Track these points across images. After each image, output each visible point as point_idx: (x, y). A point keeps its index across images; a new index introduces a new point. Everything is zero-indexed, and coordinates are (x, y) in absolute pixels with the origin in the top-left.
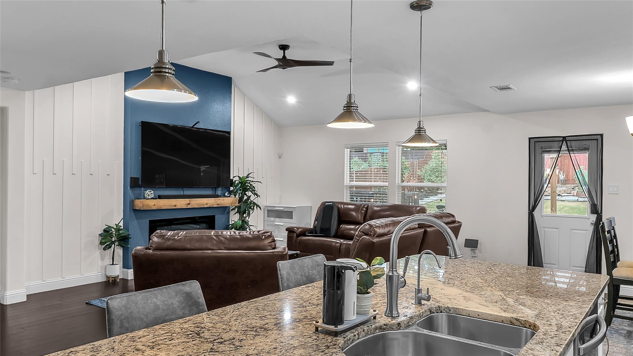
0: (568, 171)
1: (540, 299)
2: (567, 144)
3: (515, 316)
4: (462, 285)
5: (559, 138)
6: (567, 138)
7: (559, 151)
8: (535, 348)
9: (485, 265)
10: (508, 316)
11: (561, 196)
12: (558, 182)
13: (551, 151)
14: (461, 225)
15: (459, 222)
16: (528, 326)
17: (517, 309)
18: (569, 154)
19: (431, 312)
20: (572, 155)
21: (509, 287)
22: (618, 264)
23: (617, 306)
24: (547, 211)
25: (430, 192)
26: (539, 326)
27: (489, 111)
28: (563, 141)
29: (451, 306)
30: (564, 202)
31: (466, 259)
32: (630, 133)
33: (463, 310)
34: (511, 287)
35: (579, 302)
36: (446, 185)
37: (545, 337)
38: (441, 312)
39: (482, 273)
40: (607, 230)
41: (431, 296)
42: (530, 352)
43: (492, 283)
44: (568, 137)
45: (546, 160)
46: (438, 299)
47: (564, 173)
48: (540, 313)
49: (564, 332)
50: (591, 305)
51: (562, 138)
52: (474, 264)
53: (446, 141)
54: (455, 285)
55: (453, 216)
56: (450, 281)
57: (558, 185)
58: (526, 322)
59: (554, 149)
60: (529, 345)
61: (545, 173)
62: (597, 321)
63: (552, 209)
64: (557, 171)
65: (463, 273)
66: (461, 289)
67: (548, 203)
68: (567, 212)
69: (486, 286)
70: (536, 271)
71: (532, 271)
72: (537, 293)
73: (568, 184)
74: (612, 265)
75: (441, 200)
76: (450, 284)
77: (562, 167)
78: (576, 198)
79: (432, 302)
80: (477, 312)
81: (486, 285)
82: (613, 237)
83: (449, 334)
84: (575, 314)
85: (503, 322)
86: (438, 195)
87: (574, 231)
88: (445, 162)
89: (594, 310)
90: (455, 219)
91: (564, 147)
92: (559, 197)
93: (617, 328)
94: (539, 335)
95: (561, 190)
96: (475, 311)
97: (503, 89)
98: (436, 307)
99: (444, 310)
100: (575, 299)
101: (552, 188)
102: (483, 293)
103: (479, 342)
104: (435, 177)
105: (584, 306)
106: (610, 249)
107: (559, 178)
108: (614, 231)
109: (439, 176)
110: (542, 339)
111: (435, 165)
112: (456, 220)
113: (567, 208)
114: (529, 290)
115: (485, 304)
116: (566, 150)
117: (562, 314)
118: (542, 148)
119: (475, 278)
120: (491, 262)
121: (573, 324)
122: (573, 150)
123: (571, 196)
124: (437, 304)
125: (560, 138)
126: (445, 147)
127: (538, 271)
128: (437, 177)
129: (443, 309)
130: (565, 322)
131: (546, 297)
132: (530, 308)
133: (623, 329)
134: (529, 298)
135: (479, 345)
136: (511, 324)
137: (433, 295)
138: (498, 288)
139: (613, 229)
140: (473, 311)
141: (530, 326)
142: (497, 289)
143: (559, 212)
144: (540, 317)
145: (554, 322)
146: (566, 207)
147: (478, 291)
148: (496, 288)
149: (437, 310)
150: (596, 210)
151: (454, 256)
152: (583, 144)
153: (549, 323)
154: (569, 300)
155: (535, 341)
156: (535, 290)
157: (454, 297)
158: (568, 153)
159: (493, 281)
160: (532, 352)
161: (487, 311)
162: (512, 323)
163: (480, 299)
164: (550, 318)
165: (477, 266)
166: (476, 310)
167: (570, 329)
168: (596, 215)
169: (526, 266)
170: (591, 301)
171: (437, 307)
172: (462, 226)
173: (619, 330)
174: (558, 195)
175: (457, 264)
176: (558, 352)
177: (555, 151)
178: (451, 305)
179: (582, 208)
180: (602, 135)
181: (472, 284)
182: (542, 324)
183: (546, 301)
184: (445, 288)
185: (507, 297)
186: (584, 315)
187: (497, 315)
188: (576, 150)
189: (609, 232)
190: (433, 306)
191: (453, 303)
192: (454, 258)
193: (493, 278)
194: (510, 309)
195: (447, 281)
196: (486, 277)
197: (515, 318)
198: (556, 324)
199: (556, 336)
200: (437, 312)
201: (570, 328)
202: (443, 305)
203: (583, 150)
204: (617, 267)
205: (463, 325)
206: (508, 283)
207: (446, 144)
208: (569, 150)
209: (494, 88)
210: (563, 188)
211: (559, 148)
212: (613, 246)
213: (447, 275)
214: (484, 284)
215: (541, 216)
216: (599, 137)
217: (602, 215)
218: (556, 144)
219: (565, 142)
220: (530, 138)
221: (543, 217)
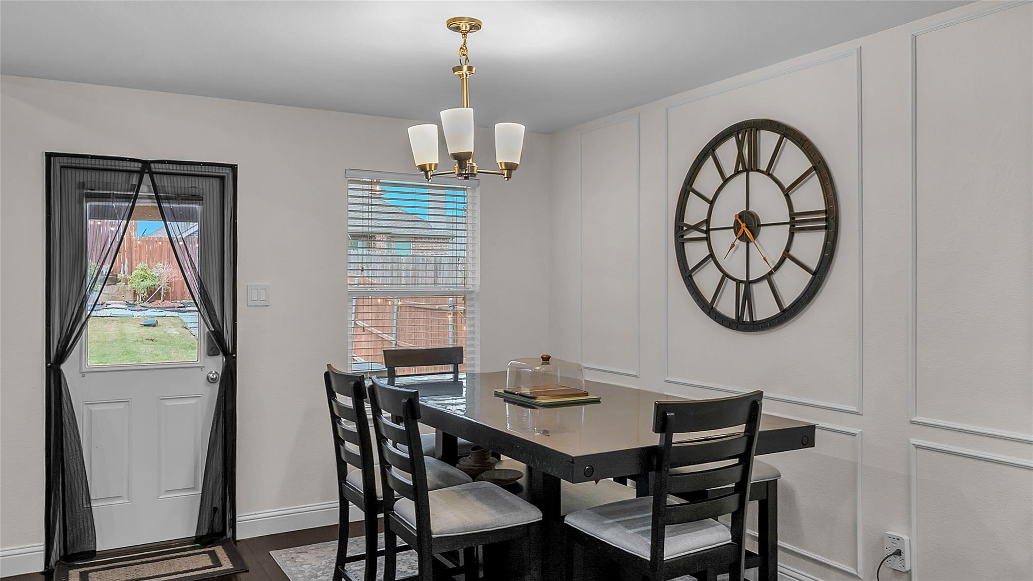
2: (153, 180)
5: (132, 164)
6: (152, 165)
7: (132, 199)
13: (110, 197)
28: (141, 173)
44: (156, 164)
51: (140, 165)
59: (115, 192)
87: (167, 404)
91: (146, 190)
116: (152, 198)
118: (80, 185)
122: (168, 199)
125: (136, 164)
150: (222, 345)
152: (190, 186)
168: (221, 358)
177: (120, 198)
180: (234, 168)
203: (187, 200)
208: (157, 198)
211: (131, 191)
215: (82, 372)
216: (227, 172)
217: (235, 358)
218: (122, 177)
219: (146, 177)
220: (49, 156)
221: (86, 375)
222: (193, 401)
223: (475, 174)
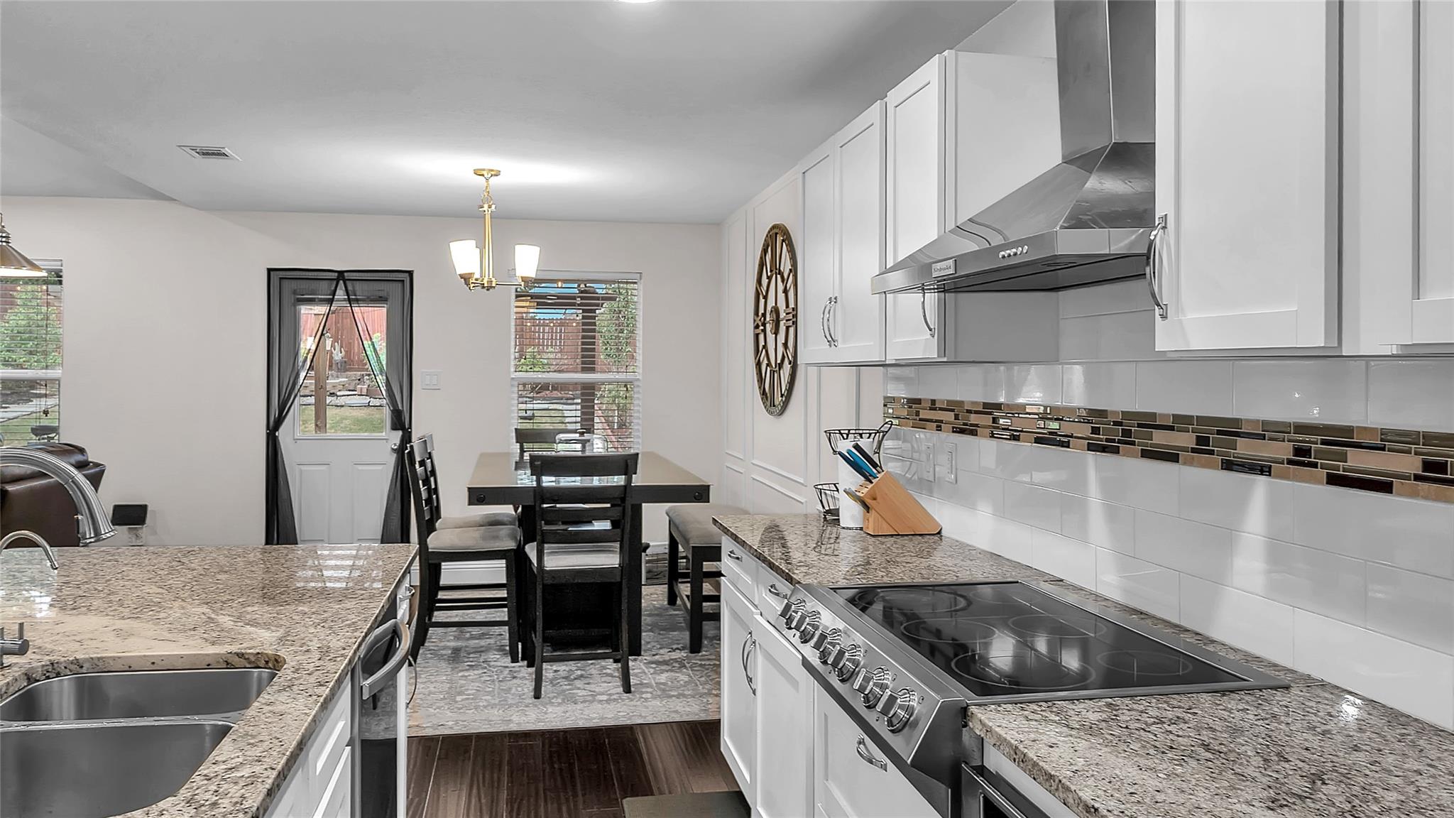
0: (350, 343)
1: (287, 607)
2: (346, 287)
3: (235, 648)
4: (110, 607)
5: (330, 274)
6: (346, 274)
7: (330, 302)
8: (277, 700)
9: (168, 554)
10: (222, 652)
11: (335, 397)
12: (331, 366)
13: (315, 301)
14: (104, 471)
15: (97, 465)
16: (262, 663)
17: (240, 633)
18: (350, 308)
19: (30, 679)
20: (356, 309)
21: (222, 594)
22: (437, 524)
23: (437, 605)
24: (307, 429)
25: (9, 392)
26: (284, 658)
27: (175, 200)
28: (337, 280)
29: (83, 656)
30: (342, 408)
31: (118, 549)
32: (458, 272)
33: (114, 658)
34: (228, 592)
35: (362, 599)
36: (60, 375)
37: (296, 675)
38: (58, 675)
39: (159, 573)
40: (418, 459)
41: (30, 643)
42: (267, 708)
43: (183, 592)
44: (348, 273)
45: (303, 319)
46: (49, 646)
47: (341, 347)
48: (287, 634)
49: (333, 660)
50: (383, 601)
51: (336, 274)
52: (139, 557)
53: (60, 263)
54: (92, 608)
55: (81, 451)
56: (79, 601)
57: (330, 373)
58: (260, 656)
59: (320, 297)
60: (264, 697)
61: (302, 345)
62: (395, 634)
63: (316, 425)
64: (329, 342)
65: (113, 579)
66: (107, 615)
67: (310, 412)
68: (348, 429)
69: (170, 600)
70: (281, 554)
71: (273, 554)
72: (283, 597)
73: (350, 370)
74: (428, 527)
75: (46, 413)
76: (80, 608)
77: (338, 333)
78: (366, 400)
79: (33, 656)
80: (148, 656)
81: (171, 596)
82: (429, 473)
83: (80, 716)
84: (354, 623)
85: (210, 667)
86: (34, 401)
87: (360, 467)
88: (54, 315)
89: (391, 611)
90: (85, 458)
91: (341, 294)
92: (333, 398)
93: (436, 648)
94: (285, 674)
95: (336, 383)
96: (145, 656)
97: (208, 154)
98: (43, 666)
99: (65, 668)
100: (357, 596)
101: (317, 379)
102: (162, 615)
103: (156, 718)
104: (23, 353)
105: (372, 605)
106: (424, 495)
107: (331, 357)
108: (432, 462)
109: (37, 352)
110: (289, 680)
111: (23, 323)
112: (90, 460)
113: (347, 422)
114: (266, 593)
115: (169, 636)
116: (344, 300)
117: (331, 628)
118: (295, 292)
119: (144, 586)
120: (182, 547)
121: (351, 641)
122: (357, 301)
123: (355, 395)
124: (48, 658)
125: (333, 274)
126: (58, 277)
127: (285, 552)
128: (31, 353)
129: (63, 668)
130: (334, 640)
131: (300, 600)
132: (267, 626)
133: (445, 648)
134: (266, 608)
135: (156, 724)
136: (229, 666)
137: (34, 641)
138: (198, 600)
139: (430, 457)
140: (140, 657)
141: (267, 662)
142: (196, 601)
143: (333, 431)
144: (287, 640)
145: (314, 645)
146: (346, 419)
147: (151, 613)
148: (194, 600)
149: (48, 672)
150: (401, 422)
151: (92, 535)
152: (376, 289)
153: (304, 648)
154: (344, 598)
155: (276, 688)
156: (278, 592)
157: (90, 636)
158: (349, 305)
159: (187, 587)
160: (270, 708)
161: (173, 651)
162: (228, 664)
163: (156, 628)
164: (307, 639)
165: (146, 561)
166: (147, 654)
167: (343, 652)
168: (400, 433)
169: (261, 547)
170: (385, 593)
171: (47, 665)
172: (105, 474)
173: (439, 650)
174: (331, 394)
175: (95, 561)
176: (321, 696)
177: (323, 301)
178: (84, 654)
179: (378, 419)
180: (410, 273)
181: (135, 601)
182: (292, 652)
183: (301, 608)
184: (67, 619)
185: (217, 615)
186: (371, 622)
187: (195, 655)
188: (363, 300)
189: (422, 463)
190: (35, 664)
191: (87, 648)
192: (92, 540)
193: (187, 580)
194: (224, 637)
195: (71, 603)
196: (171, 582)
197: (235, 653)
198: (318, 647)
199: (317, 668)
200: (48, 678)
201: (344, 649)
202: (63, 657)
203: (377, 301)
204: (436, 530)
205: (113, 693)
206: (221, 586)
207: (61, 271)
208: (349, 300)
209: (188, 149)
210: (341, 380)
211: (329, 295)
212: (429, 490)
213: (68, 591)
214: (166, 596)
215: (294, 439)
216: (406, 277)
217: (411, 432)
218: (324, 285)
219: (341, 282)
220: (269, 270)
221: (298, 441)
222: (380, 467)
223: (494, 287)
